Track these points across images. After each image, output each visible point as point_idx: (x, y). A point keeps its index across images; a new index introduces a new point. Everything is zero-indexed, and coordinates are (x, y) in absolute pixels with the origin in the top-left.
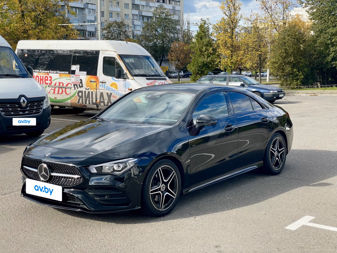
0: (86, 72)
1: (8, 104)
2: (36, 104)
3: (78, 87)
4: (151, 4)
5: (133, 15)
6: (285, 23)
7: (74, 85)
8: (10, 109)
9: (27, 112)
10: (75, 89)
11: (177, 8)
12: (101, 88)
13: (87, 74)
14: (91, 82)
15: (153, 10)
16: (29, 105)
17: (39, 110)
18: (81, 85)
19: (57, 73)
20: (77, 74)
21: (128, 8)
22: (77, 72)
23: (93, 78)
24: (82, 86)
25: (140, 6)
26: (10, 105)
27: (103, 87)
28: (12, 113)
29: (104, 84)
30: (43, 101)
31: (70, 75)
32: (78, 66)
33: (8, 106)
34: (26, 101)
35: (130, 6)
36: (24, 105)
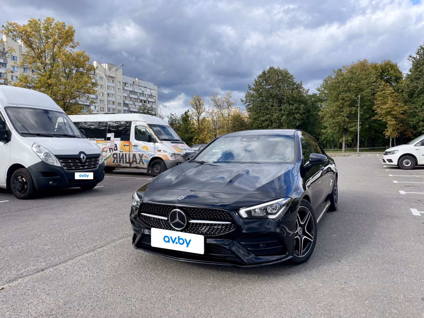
0: (120, 138)
1: (69, 160)
2: (93, 160)
3: (113, 150)
4: (136, 104)
5: (124, 110)
6: (229, 115)
7: (110, 149)
8: (72, 164)
9: (86, 167)
10: (110, 152)
11: (154, 106)
12: (133, 150)
13: (121, 140)
14: (125, 146)
15: (137, 107)
16: (88, 160)
17: (96, 166)
18: (115, 149)
19: (94, 140)
20: (112, 140)
21: (121, 106)
22: (112, 139)
23: (126, 143)
24: (117, 149)
25: (129, 105)
26: (71, 161)
27: (135, 149)
28: (74, 168)
29: (136, 147)
30: (99, 157)
31: (105, 141)
32: (113, 134)
33: (70, 161)
34: (85, 157)
35: (122, 104)
36: (83, 161)
